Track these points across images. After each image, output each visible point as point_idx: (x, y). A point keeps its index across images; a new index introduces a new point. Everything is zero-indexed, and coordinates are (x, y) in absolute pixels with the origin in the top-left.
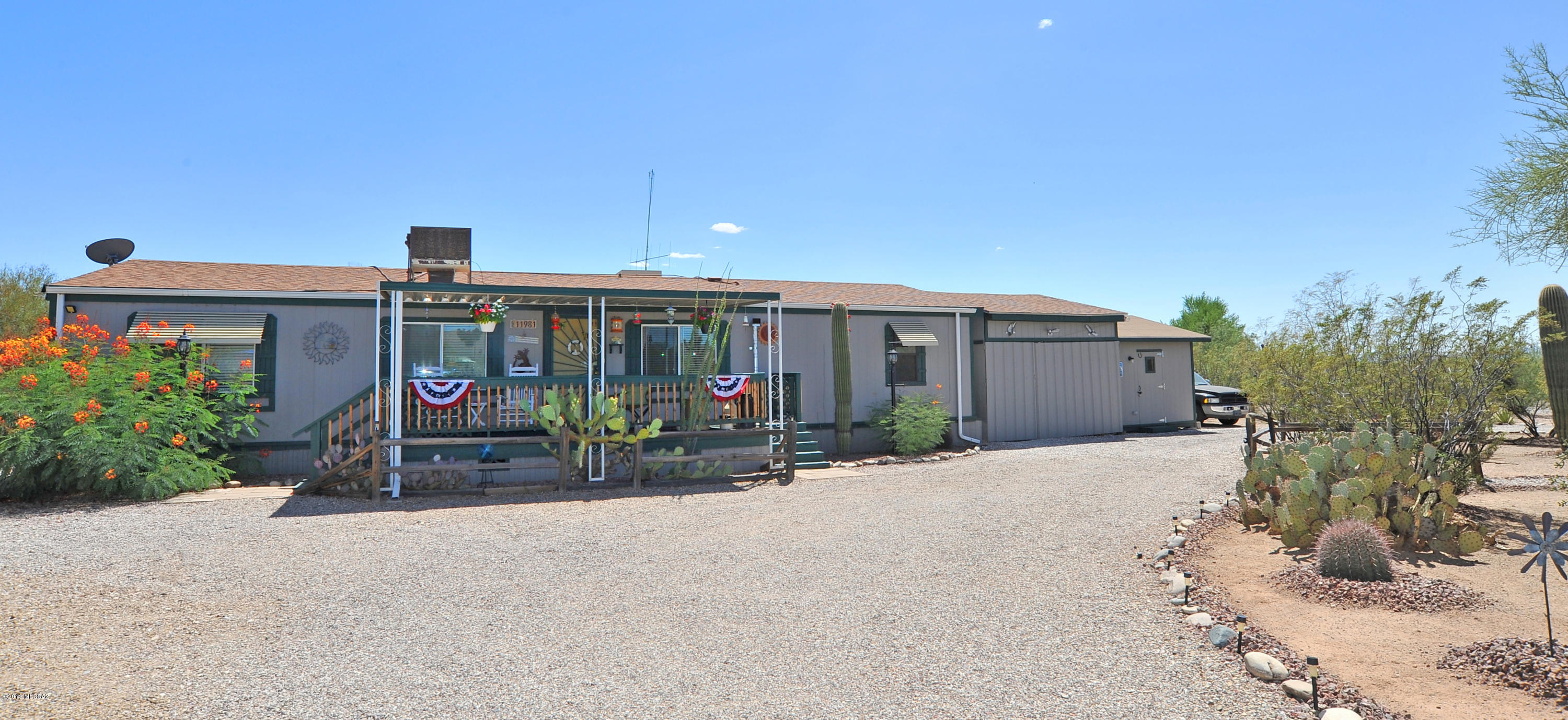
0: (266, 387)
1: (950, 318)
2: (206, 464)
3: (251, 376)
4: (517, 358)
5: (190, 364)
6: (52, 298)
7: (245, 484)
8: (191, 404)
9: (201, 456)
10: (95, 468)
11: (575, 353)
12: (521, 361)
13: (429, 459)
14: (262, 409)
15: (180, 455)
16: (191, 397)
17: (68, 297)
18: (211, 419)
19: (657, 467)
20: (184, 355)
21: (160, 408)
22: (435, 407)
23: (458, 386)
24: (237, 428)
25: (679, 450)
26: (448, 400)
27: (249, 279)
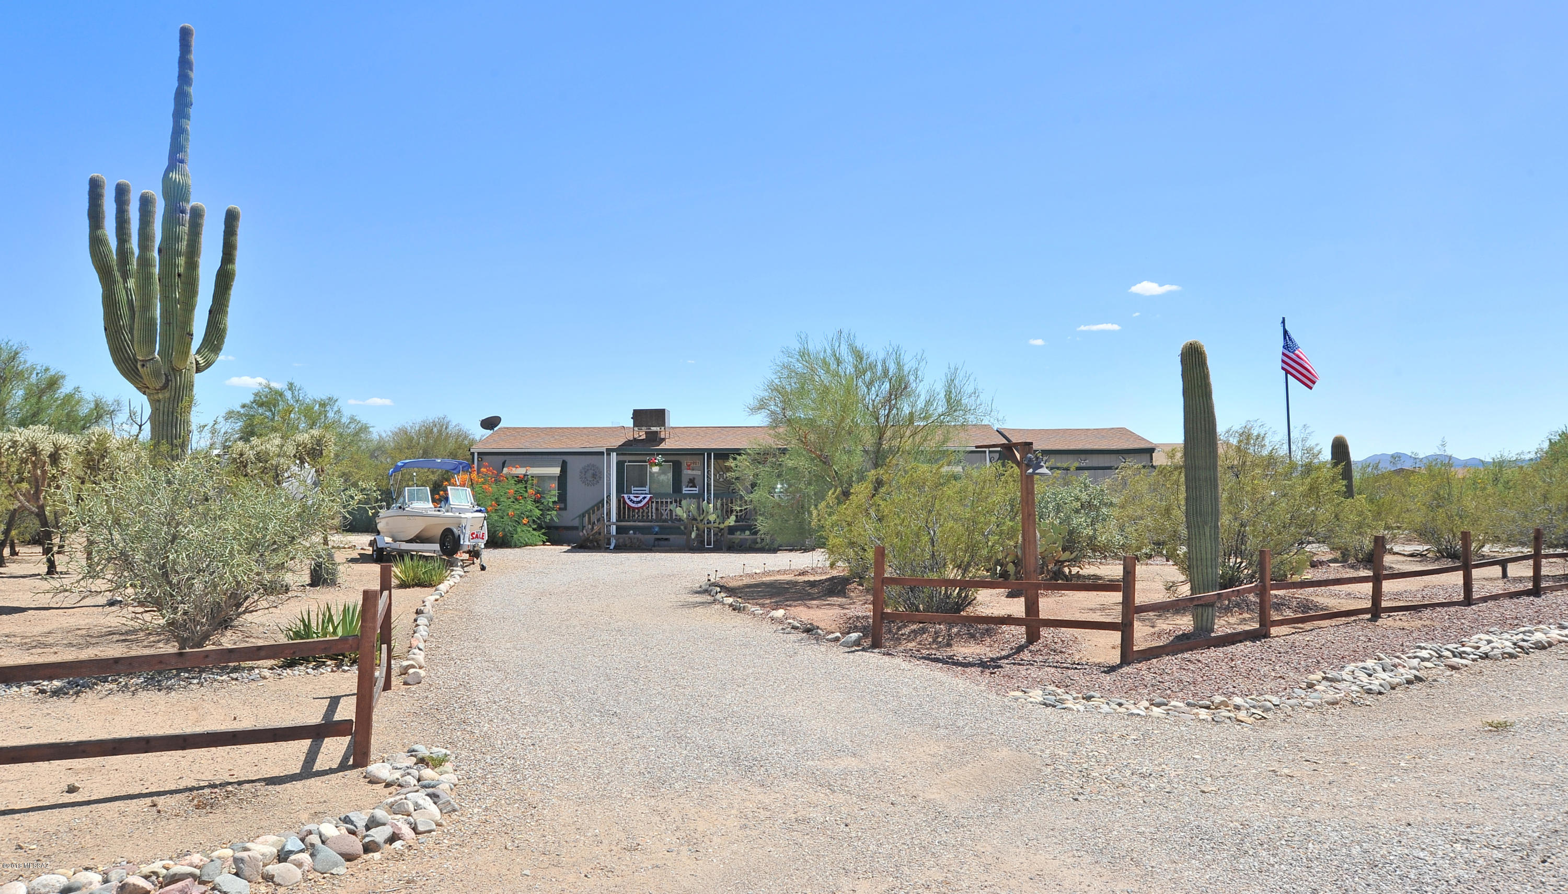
0: (562, 498)
1: (983, 454)
2: (536, 533)
3: (556, 492)
4: (689, 483)
5: (529, 486)
6: (473, 454)
7: (552, 545)
8: (530, 506)
9: (534, 529)
10: (495, 531)
11: (721, 480)
12: (691, 485)
13: (627, 533)
14: (560, 509)
15: (525, 528)
16: (529, 502)
17: (479, 453)
18: (538, 513)
19: (737, 541)
20: (526, 482)
21: (518, 507)
22: (634, 509)
23: (644, 498)
24: (549, 517)
25: (747, 533)
26: (640, 505)
27: (556, 439)
